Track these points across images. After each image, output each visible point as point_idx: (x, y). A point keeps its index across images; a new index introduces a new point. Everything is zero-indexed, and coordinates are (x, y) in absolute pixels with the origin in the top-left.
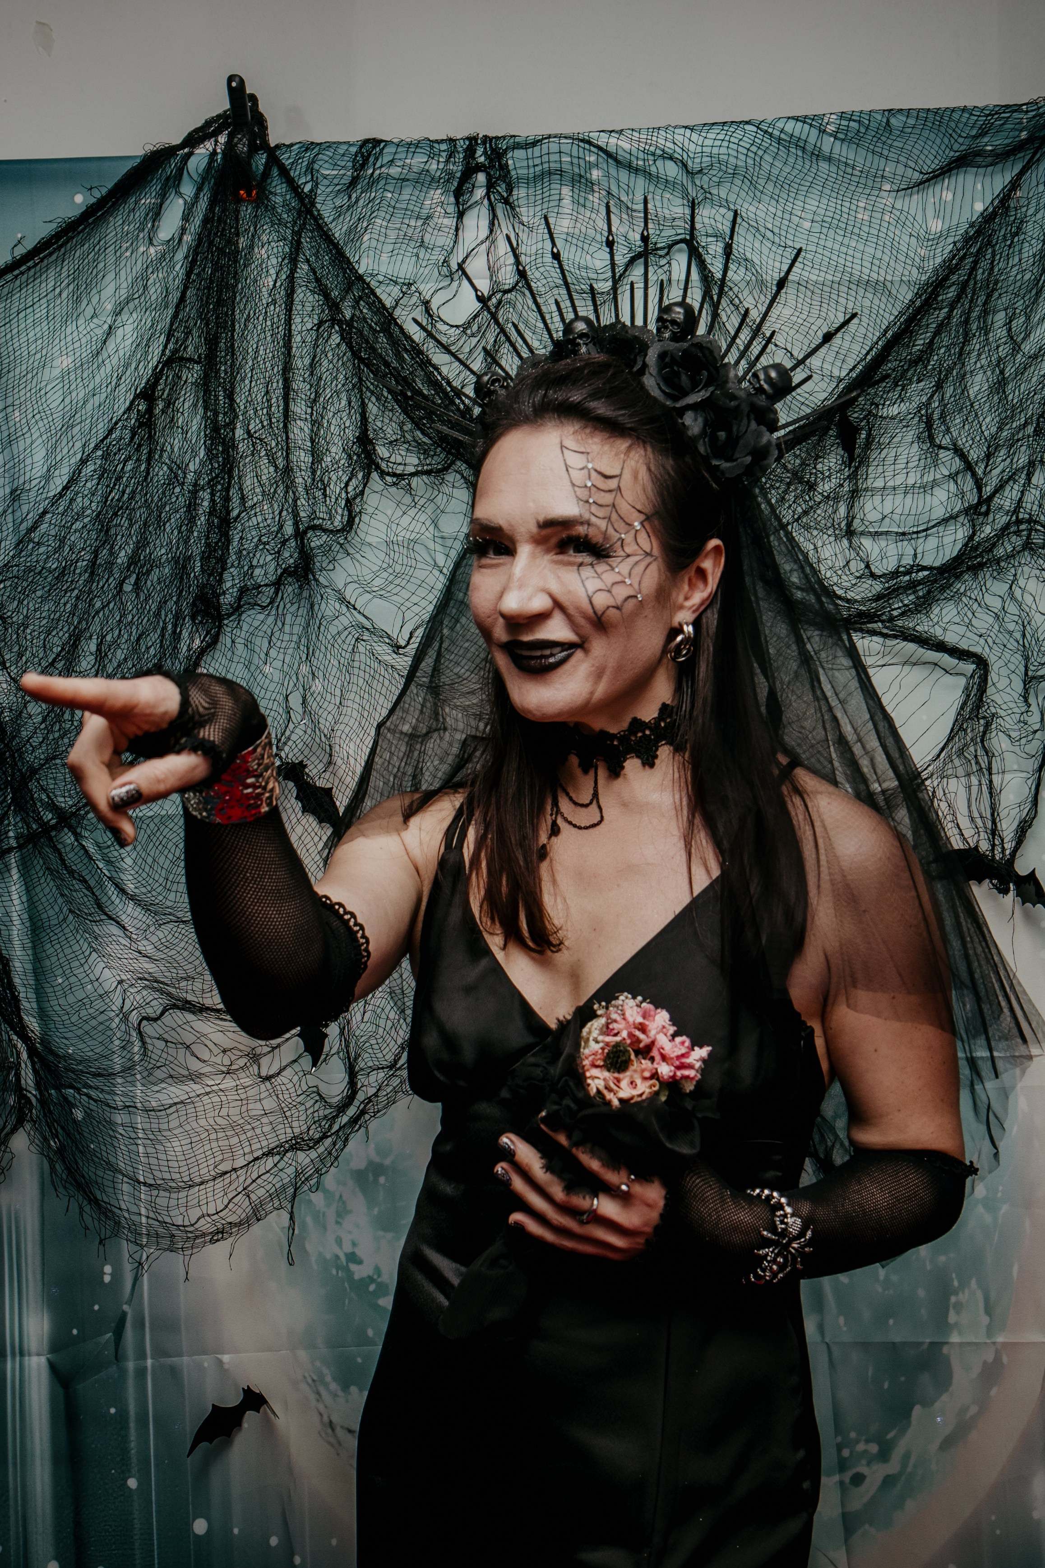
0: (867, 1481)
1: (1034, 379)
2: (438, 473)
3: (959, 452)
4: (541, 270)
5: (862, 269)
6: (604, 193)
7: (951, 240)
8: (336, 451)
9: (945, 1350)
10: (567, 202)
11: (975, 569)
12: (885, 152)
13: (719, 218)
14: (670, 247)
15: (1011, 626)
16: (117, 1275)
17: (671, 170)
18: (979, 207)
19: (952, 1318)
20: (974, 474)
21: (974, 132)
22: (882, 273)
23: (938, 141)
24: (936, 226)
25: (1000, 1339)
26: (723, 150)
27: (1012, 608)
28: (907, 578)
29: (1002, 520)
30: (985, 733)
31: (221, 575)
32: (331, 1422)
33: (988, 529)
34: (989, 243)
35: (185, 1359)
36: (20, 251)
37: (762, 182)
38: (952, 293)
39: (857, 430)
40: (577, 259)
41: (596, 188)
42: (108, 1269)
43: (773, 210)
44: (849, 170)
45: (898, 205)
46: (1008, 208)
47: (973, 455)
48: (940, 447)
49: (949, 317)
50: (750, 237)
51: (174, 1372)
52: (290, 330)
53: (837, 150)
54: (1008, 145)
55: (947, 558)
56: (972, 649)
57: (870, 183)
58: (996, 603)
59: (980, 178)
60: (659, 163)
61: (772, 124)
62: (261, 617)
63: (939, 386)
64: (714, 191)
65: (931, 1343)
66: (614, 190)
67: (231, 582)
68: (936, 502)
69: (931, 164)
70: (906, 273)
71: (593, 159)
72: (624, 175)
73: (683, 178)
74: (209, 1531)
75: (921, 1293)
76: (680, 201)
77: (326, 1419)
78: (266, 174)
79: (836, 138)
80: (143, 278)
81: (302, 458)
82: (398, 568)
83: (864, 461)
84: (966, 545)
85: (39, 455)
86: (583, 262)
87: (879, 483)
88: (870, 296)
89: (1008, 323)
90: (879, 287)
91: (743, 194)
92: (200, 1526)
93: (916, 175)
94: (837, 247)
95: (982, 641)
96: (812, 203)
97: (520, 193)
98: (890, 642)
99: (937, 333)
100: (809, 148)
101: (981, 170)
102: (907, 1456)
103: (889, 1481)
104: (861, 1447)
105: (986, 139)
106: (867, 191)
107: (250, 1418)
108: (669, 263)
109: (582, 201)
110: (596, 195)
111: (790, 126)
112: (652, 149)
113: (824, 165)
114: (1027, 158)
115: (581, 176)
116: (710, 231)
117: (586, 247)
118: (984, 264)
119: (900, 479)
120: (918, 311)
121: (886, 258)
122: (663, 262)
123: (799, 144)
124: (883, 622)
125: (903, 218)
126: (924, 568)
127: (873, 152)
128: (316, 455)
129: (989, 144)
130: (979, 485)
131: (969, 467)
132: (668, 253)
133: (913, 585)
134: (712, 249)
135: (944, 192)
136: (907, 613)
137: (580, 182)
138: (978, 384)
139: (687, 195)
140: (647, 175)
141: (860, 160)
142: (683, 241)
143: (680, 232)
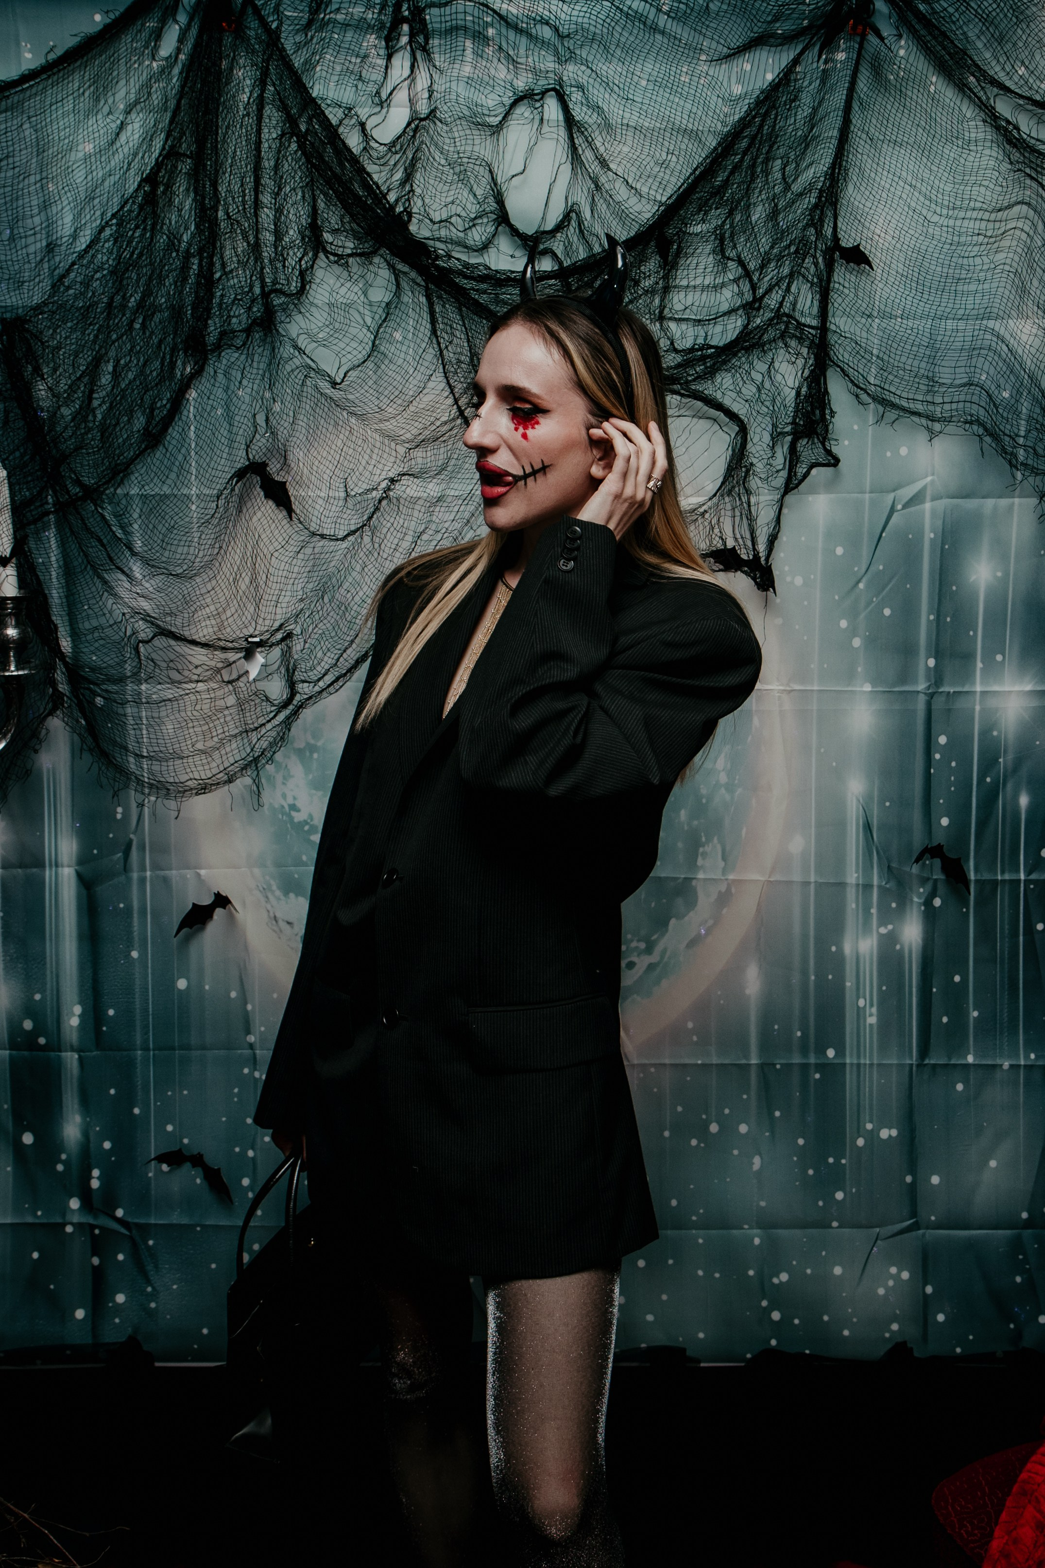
0: (637, 967)
1: (799, 211)
2: (366, 256)
3: (741, 263)
4: (449, 104)
5: (683, 121)
6: (496, 47)
7: (747, 101)
8: (293, 233)
9: (694, 883)
10: (469, 52)
11: (748, 350)
12: (704, 31)
13: (580, 73)
14: (544, 93)
15: (765, 397)
16: (126, 814)
17: (546, 33)
18: (770, 77)
19: (700, 862)
20: (751, 280)
21: (769, 18)
22: (696, 124)
23: (743, 25)
24: (737, 90)
25: (731, 877)
26: (586, 20)
27: (768, 383)
28: (700, 353)
29: (769, 314)
30: (745, 477)
31: (206, 320)
32: (275, 917)
33: (758, 321)
34: (774, 107)
35: (174, 872)
36: (52, 57)
37: (613, 47)
38: (744, 144)
39: (671, 243)
40: (475, 98)
41: (491, 43)
42: (120, 810)
43: (620, 70)
44: (677, 42)
45: (711, 73)
46: (789, 81)
47: (752, 266)
48: (728, 259)
49: (742, 160)
50: (602, 90)
51: (166, 881)
52: (260, 138)
53: (668, 26)
54: (793, 30)
55: (728, 340)
57: (691, 54)
58: (757, 378)
59: (771, 55)
60: (538, 27)
62: (236, 355)
63: (731, 214)
64: (578, 52)
65: (685, 878)
66: (504, 45)
67: (214, 327)
68: (723, 299)
69: (736, 41)
70: (713, 125)
71: (489, 19)
72: (512, 34)
73: (555, 40)
74: (188, 987)
75: (680, 845)
76: (552, 58)
77: (272, 915)
78: (243, 11)
79: (669, 16)
80: (147, 87)
81: (268, 237)
82: (337, 325)
83: (675, 266)
84: (741, 332)
85: (68, 219)
86: (479, 101)
87: (684, 283)
88: (686, 141)
89: (783, 169)
90: (693, 135)
91: (598, 56)
92: (182, 984)
93: (725, 50)
94: (664, 102)
95: (747, 406)
96: (648, 67)
97: (435, 42)
98: (684, 400)
99: (732, 173)
100: (649, 22)
101: (773, 49)
102: (664, 951)
103: (651, 967)
104: (634, 944)
105: (778, 25)
106: (689, 60)
107: (219, 913)
108: (542, 106)
109: (480, 52)
110: (491, 48)
112: (534, 15)
113: (659, 37)
114: (807, 41)
115: (480, 33)
116: (574, 83)
117: (482, 89)
118: (769, 122)
119: (699, 281)
120: (719, 156)
121: (700, 113)
122: (538, 105)
123: (642, 19)
124: (681, 384)
125: (713, 83)
126: (712, 347)
127: (695, 30)
128: (278, 235)
129: (780, 29)
130: (754, 288)
131: (748, 274)
132: (542, 99)
133: (703, 358)
134: (576, 96)
135: (745, 64)
136: (699, 378)
137: (480, 37)
138: (758, 214)
139: (556, 53)
140: (529, 35)
141: (685, 35)
142: (554, 89)
143: (551, 82)
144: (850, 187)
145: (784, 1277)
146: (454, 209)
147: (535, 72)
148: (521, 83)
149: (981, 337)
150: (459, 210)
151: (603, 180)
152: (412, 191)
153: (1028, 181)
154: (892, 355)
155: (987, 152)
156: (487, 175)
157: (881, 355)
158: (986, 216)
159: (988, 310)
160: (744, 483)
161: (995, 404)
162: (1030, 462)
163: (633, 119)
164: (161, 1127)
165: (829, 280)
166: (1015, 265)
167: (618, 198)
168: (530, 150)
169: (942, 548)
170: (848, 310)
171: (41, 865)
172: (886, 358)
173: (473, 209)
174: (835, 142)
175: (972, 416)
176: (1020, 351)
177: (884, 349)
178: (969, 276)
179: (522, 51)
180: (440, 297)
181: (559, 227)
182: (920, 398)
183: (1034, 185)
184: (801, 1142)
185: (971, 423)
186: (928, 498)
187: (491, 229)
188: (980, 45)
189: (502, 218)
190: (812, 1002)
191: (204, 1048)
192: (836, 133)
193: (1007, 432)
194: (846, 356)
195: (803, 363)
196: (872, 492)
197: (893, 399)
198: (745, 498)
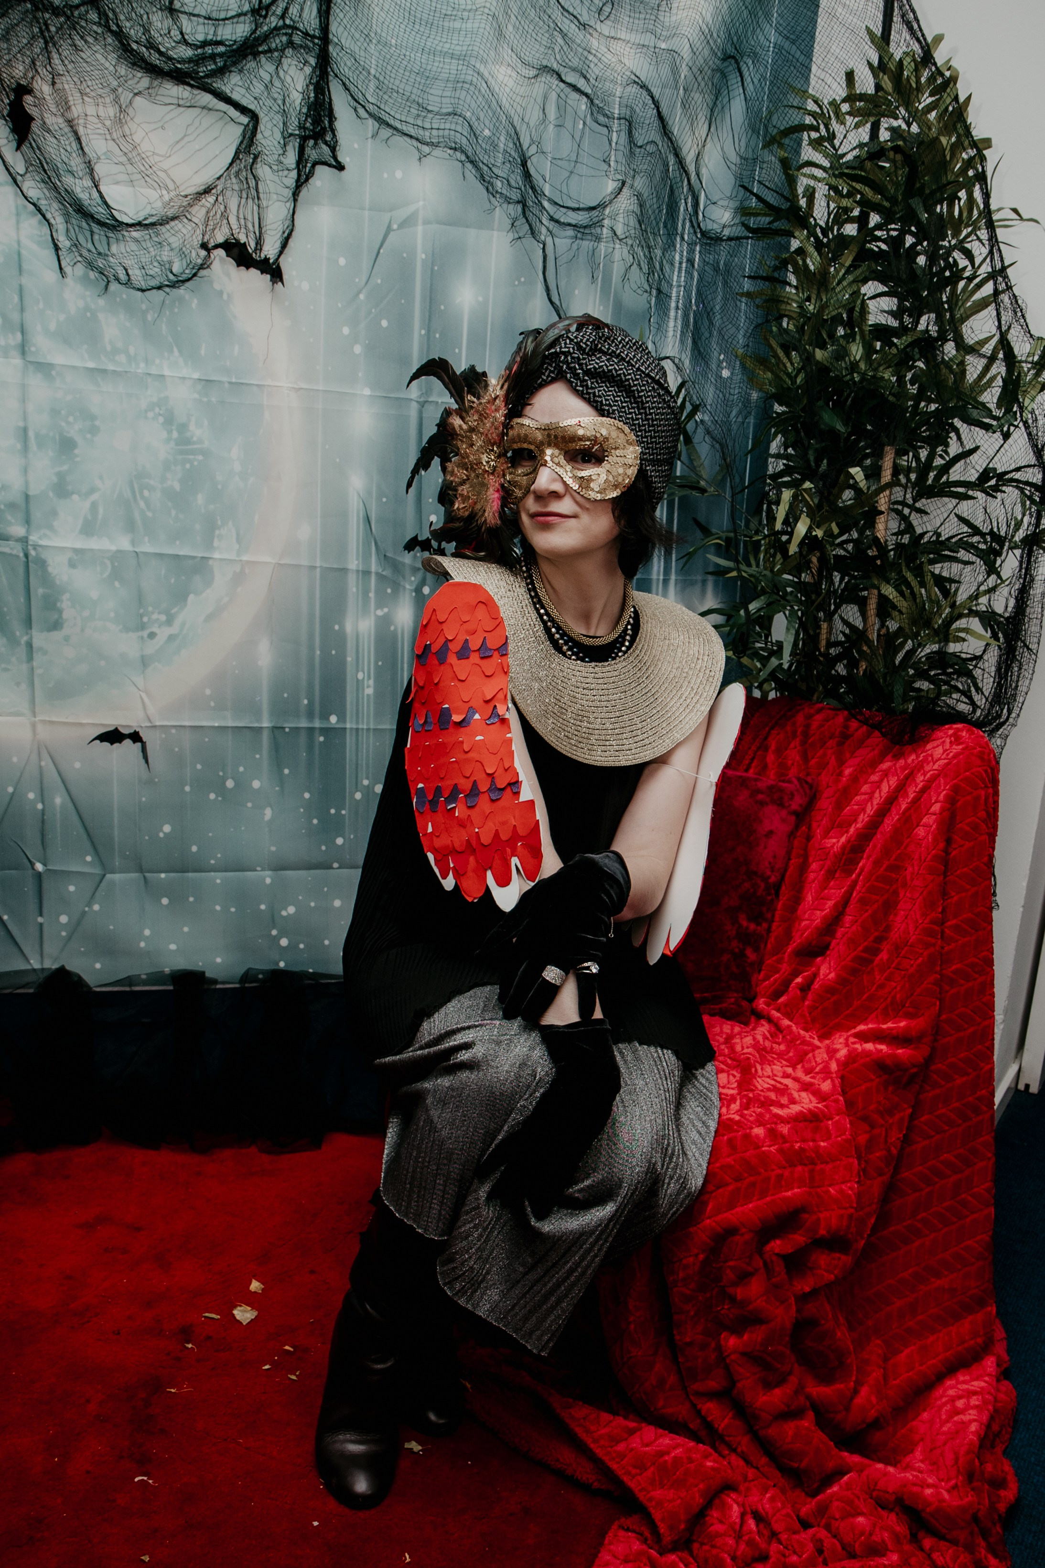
0: (157, 638)
9: (211, 562)
11: (256, 55)
15: (276, 96)
19: (216, 543)
25: (245, 558)
27: (277, 83)
28: (210, 49)
29: (273, 22)
30: (253, 163)
33: (263, 28)
55: (238, 41)
56: (250, 107)
58: (266, 79)
65: (202, 558)
75: (198, 527)
84: (250, 35)
95: (255, 102)
98: (196, 92)
102: (183, 624)
103: (171, 638)
104: (157, 617)
124: (192, 77)
126: (222, 44)
133: (213, 57)
136: (208, 75)
145: (291, 910)
149: (464, 72)
154: (388, 77)
157: (377, 75)
159: (470, 48)
160: (251, 169)
161: (475, 134)
162: (504, 192)
166: (493, 9)
169: (432, 270)
170: (348, 26)
172: (381, 78)
175: (456, 143)
176: (497, 89)
177: (380, 70)
178: (454, 13)
182: (412, 121)
184: (307, 795)
185: (455, 149)
186: (420, 221)
190: (317, 674)
193: (485, 162)
194: (346, 70)
195: (308, 70)
196: (370, 210)
197: (387, 118)
198: (252, 183)
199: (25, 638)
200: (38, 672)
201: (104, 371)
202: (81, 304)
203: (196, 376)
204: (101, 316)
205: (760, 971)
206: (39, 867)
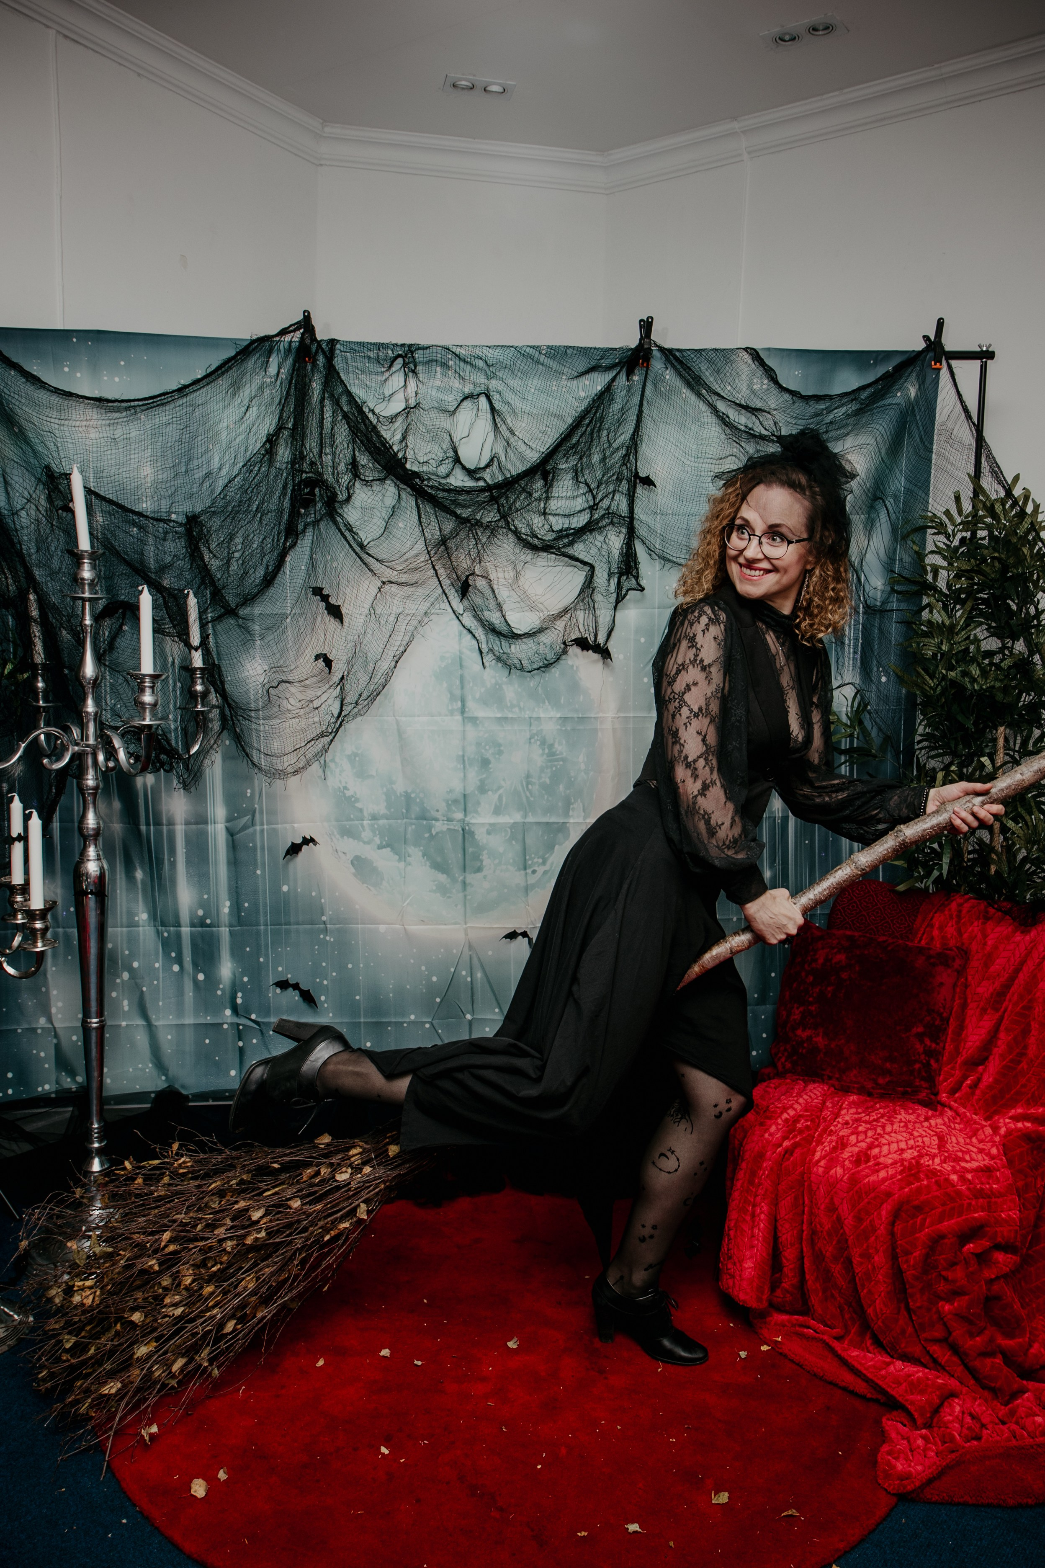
0: (537, 872)
1: (617, 458)
2: (382, 480)
3: (587, 485)
4: (426, 400)
5: (553, 409)
6: (453, 371)
7: (587, 400)
8: (343, 468)
9: (567, 824)
10: (439, 374)
11: (591, 531)
12: (564, 363)
13: (498, 384)
14: (478, 395)
15: (604, 553)
16: (253, 794)
17: (481, 363)
18: (599, 388)
19: (571, 813)
20: (593, 493)
21: (598, 358)
22: (561, 411)
23: (585, 360)
24: (582, 394)
26: (501, 357)
27: (605, 546)
28: (565, 532)
29: (602, 512)
30: (592, 593)
33: (596, 516)
34: (602, 402)
35: (280, 826)
37: (516, 371)
38: (587, 421)
39: (549, 473)
40: (441, 397)
41: (450, 368)
42: (249, 791)
43: (520, 383)
44: (550, 369)
45: (568, 385)
46: (610, 389)
47: (592, 486)
48: (580, 482)
49: (586, 431)
50: (510, 393)
51: (275, 831)
52: (323, 417)
53: (546, 360)
54: (611, 364)
55: (582, 525)
56: (589, 561)
57: (558, 375)
58: (599, 544)
59: (599, 376)
60: (476, 360)
61: (521, 348)
62: (314, 533)
63: (581, 458)
64: (497, 373)
65: (563, 823)
66: (458, 370)
68: (578, 504)
69: (581, 369)
70: (570, 412)
71: (450, 356)
72: (462, 364)
73: (485, 367)
74: (289, 890)
75: (560, 804)
76: (483, 377)
77: (334, 848)
78: (317, 352)
79: (545, 356)
80: (260, 391)
82: (366, 518)
83: (551, 486)
84: (588, 521)
85: (217, 459)
86: (444, 399)
87: (557, 495)
88: (556, 420)
89: (608, 436)
90: (560, 417)
91: (508, 376)
92: (285, 888)
93: (576, 373)
94: (544, 400)
95: (593, 559)
96: (535, 382)
97: (420, 368)
98: (558, 557)
99: (581, 436)
100: (535, 359)
101: (600, 373)
102: (552, 863)
104: (536, 860)
105: (603, 361)
106: (556, 379)
107: (306, 847)
108: (478, 402)
109: (444, 373)
110: (451, 371)
111: (528, 350)
112: (474, 354)
113: (540, 366)
114: (618, 370)
115: (445, 363)
116: (495, 389)
117: (445, 392)
118: (600, 411)
119: (564, 494)
120: (574, 427)
121: (563, 406)
122: (476, 401)
123: (532, 357)
124: (556, 549)
125: (570, 390)
126: (572, 529)
127: (560, 362)
129: (604, 363)
130: (594, 498)
131: (591, 491)
132: (478, 398)
133: (568, 535)
134: (495, 397)
135: (586, 380)
136: (565, 546)
137: (445, 365)
138: (596, 458)
139: (486, 374)
140: (471, 364)
141: (555, 366)
142: (484, 393)
143: (482, 389)
144: (644, 445)
146: (430, 456)
147: (474, 384)
148: (467, 390)
150: (434, 456)
151: (512, 440)
152: (407, 446)
153: (735, 444)
154: (668, 534)
155: (713, 429)
156: (448, 437)
157: (662, 533)
158: (714, 462)
160: (591, 597)
163: (527, 409)
164: (275, 969)
165: (634, 492)
167: (520, 450)
168: (472, 425)
170: (644, 508)
171: (206, 823)
172: (665, 535)
173: (441, 455)
174: (634, 422)
177: (663, 531)
179: (467, 373)
180: (423, 503)
181: (488, 466)
182: (683, 556)
183: (738, 446)
187: (450, 466)
188: (707, 374)
189: (457, 460)
191: (298, 924)
192: (635, 417)
194: (644, 533)
195: (622, 536)
196: (659, 608)
197: (668, 556)
198: (591, 604)
199: (461, 878)
200: (469, 897)
201: (506, 718)
202: (493, 681)
203: (558, 715)
204: (504, 687)
205: (940, 1075)
206: (469, 1017)
